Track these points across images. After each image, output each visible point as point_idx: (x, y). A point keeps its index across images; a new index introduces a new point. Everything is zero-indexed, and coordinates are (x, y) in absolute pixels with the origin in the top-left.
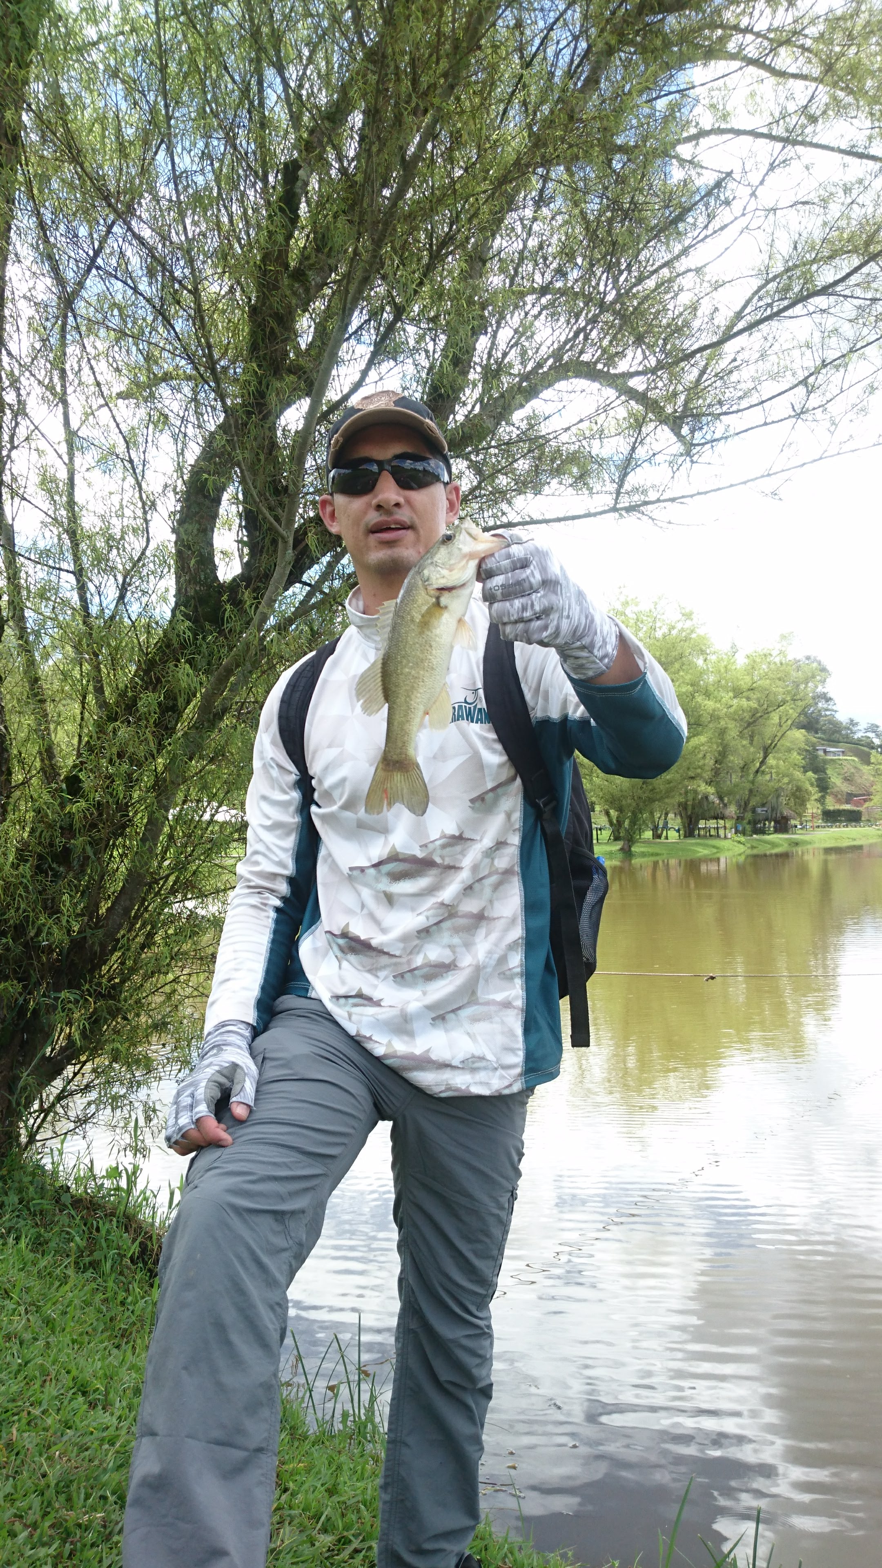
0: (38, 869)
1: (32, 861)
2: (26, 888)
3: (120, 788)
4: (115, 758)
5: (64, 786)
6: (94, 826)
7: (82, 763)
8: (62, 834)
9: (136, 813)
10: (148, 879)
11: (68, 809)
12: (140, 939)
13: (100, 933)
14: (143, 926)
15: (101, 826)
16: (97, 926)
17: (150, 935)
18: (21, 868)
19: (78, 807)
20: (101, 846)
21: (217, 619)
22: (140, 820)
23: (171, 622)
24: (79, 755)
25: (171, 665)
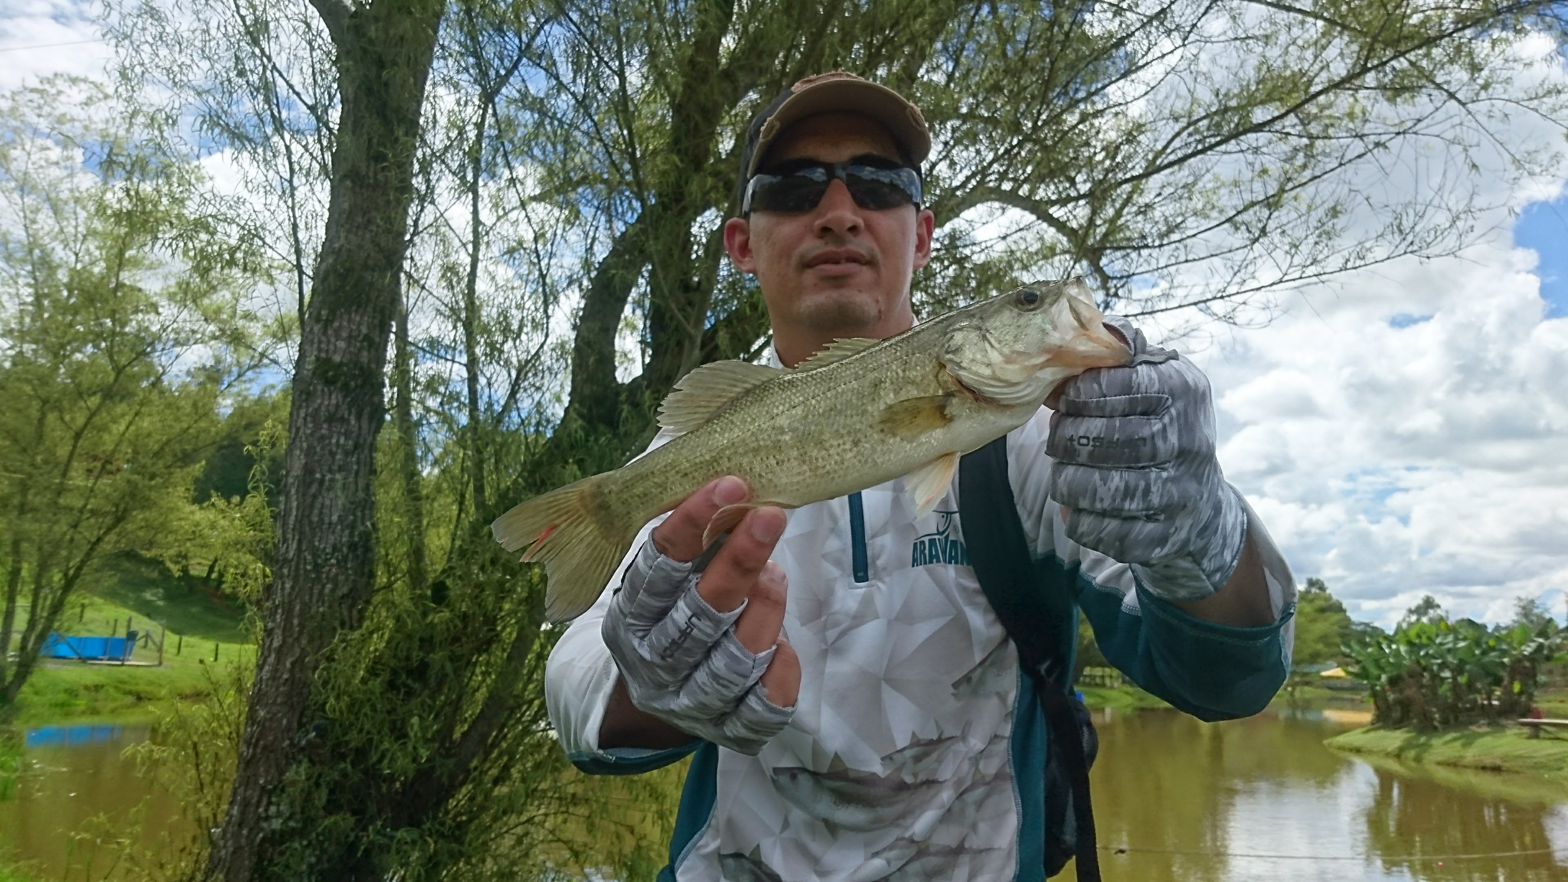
0: (391, 685)
1: (386, 676)
2: (374, 708)
3: (489, 599)
4: (488, 563)
5: (429, 592)
6: (456, 639)
7: (451, 568)
8: (421, 648)
9: (504, 628)
10: (511, 702)
11: (430, 618)
12: (494, 772)
13: (451, 762)
14: (500, 755)
15: (464, 639)
16: (448, 755)
17: (506, 768)
18: (370, 683)
19: (440, 617)
20: (463, 664)
21: (612, 422)
22: (509, 634)
23: (563, 420)
24: (450, 559)
25: (558, 467)
